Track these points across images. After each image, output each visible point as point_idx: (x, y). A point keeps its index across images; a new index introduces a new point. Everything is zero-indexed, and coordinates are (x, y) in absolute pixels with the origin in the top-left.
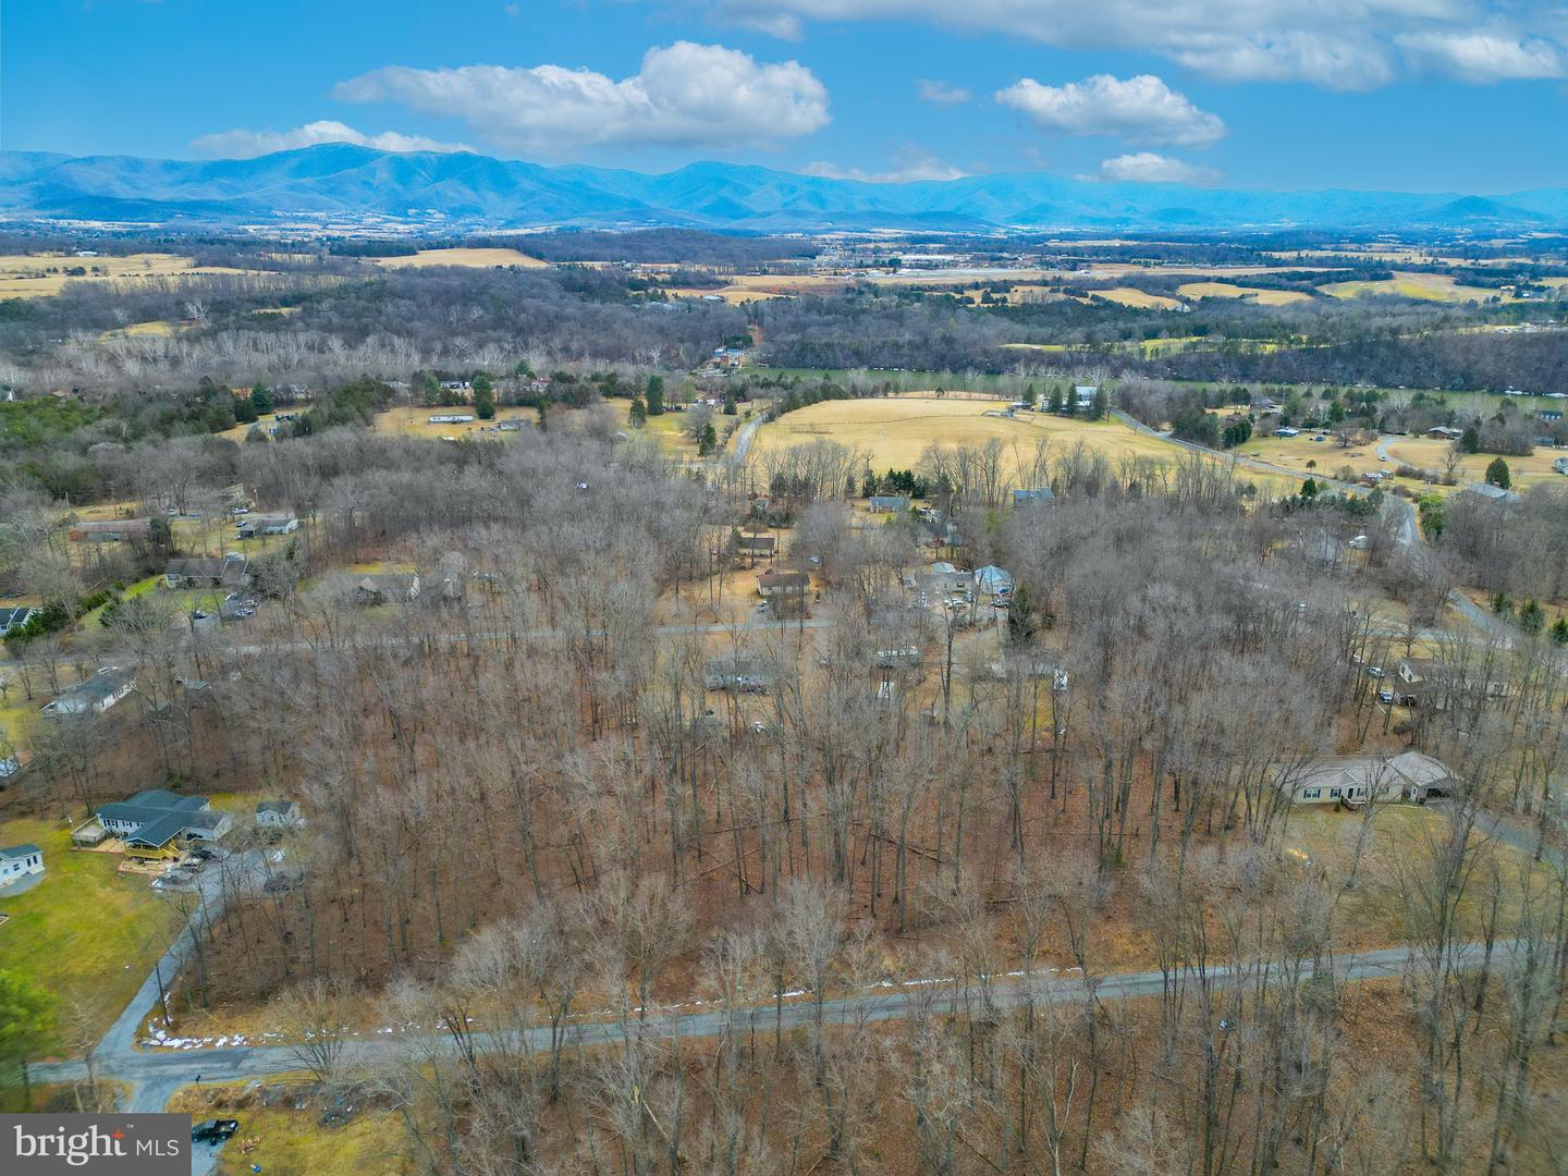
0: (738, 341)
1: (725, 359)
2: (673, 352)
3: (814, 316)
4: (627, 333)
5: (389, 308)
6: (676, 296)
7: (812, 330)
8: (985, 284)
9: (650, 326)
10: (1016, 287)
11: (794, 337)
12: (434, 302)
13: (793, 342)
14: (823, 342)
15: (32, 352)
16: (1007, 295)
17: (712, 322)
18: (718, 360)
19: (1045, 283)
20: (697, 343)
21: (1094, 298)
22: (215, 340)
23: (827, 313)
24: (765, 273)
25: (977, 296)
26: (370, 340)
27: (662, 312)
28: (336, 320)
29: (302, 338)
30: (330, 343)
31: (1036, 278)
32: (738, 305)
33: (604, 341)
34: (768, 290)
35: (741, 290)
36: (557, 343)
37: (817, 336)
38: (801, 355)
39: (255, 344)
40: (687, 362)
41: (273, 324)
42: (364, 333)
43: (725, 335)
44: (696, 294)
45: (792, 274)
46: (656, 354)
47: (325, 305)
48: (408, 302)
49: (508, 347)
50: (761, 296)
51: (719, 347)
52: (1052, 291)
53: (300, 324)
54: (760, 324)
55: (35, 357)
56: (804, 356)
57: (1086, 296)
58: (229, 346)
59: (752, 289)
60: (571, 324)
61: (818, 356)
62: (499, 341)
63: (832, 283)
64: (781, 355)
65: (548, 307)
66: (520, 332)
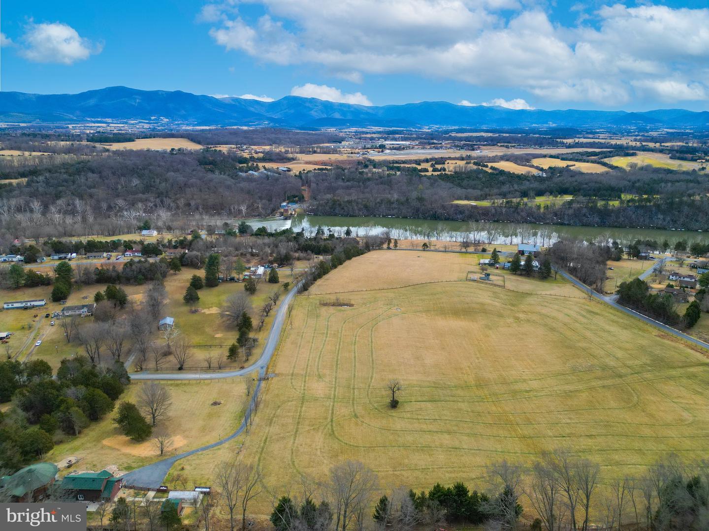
0: (294, 197)
1: (286, 210)
2: (256, 206)
3: (340, 183)
4: (227, 194)
5: (81, 179)
6: (264, 167)
7: (340, 191)
9: (242, 189)
10: (448, 161)
11: (329, 196)
13: (328, 200)
14: (345, 199)
16: (445, 166)
17: (280, 186)
18: (282, 210)
19: (464, 159)
20: (270, 200)
23: (348, 181)
24: (315, 152)
25: (429, 167)
26: (59, 202)
27: (253, 177)
28: (41, 188)
30: (31, 205)
31: (458, 156)
32: (298, 173)
33: (212, 199)
34: (316, 163)
35: (300, 163)
36: (181, 202)
37: (342, 196)
38: (333, 207)
40: (263, 212)
42: (56, 197)
43: (288, 194)
44: (274, 166)
45: (329, 153)
46: (243, 208)
49: (150, 204)
50: (311, 167)
51: (284, 201)
52: (467, 163)
54: (309, 186)
57: (487, 166)
59: (307, 163)
60: (194, 189)
62: (145, 200)
63: (350, 159)
64: (320, 208)
65: (181, 179)
66: (160, 195)
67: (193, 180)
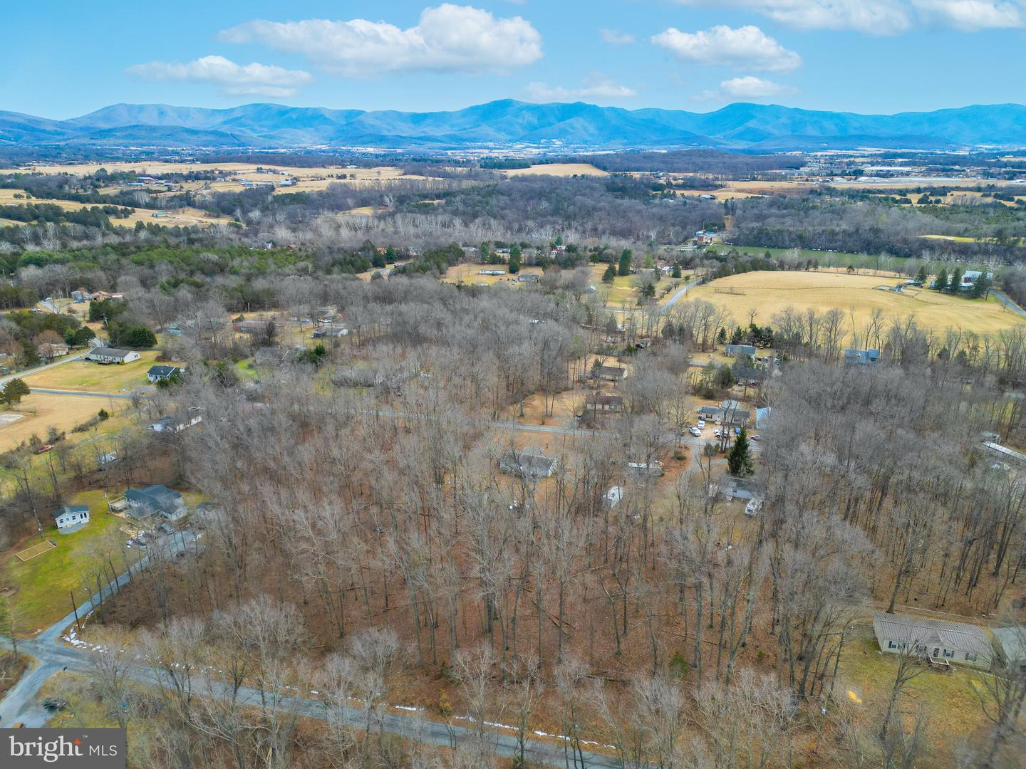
0: (714, 225)
1: (701, 238)
2: (667, 233)
3: (774, 211)
4: (636, 219)
5: (493, 201)
6: (682, 195)
7: (771, 220)
8: (925, 189)
9: (654, 215)
10: (952, 192)
12: (521, 197)
13: (753, 229)
14: (776, 229)
15: (300, 222)
16: (941, 198)
17: (698, 213)
18: (696, 239)
19: (979, 189)
20: (684, 228)
21: (1019, 202)
22: (393, 218)
23: (785, 209)
24: (754, 179)
25: (914, 198)
26: (477, 221)
27: (667, 206)
28: (461, 208)
29: (440, 218)
30: (454, 221)
31: (971, 185)
32: (723, 201)
33: (620, 224)
34: (750, 191)
36: (589, 226)
37: (773, 225)
38: (757, 237)
39: (414, 222)
40: (674, 240)
41: (427, 210)
42: (475, 216)
43: (706, 222)
44: (695, 193)
46: (653, 235)
47: (458, 199)
48: (506, 198)
49: (558, 227)
50: (742, 196)
51: (699, 230)
52: (984, 196)
53: (441, 210)
54: (734, 215)
55: (300, 225)
56: (759, 239)
57: (1012, 200)
58: (399, 222)
60: (602, 214)
61: (770, 239)
62: (554, 223)
63: (802, 187)
64: (742, 237)
65: (589, 202)
66: (568, 218)
67: (602, 204)
